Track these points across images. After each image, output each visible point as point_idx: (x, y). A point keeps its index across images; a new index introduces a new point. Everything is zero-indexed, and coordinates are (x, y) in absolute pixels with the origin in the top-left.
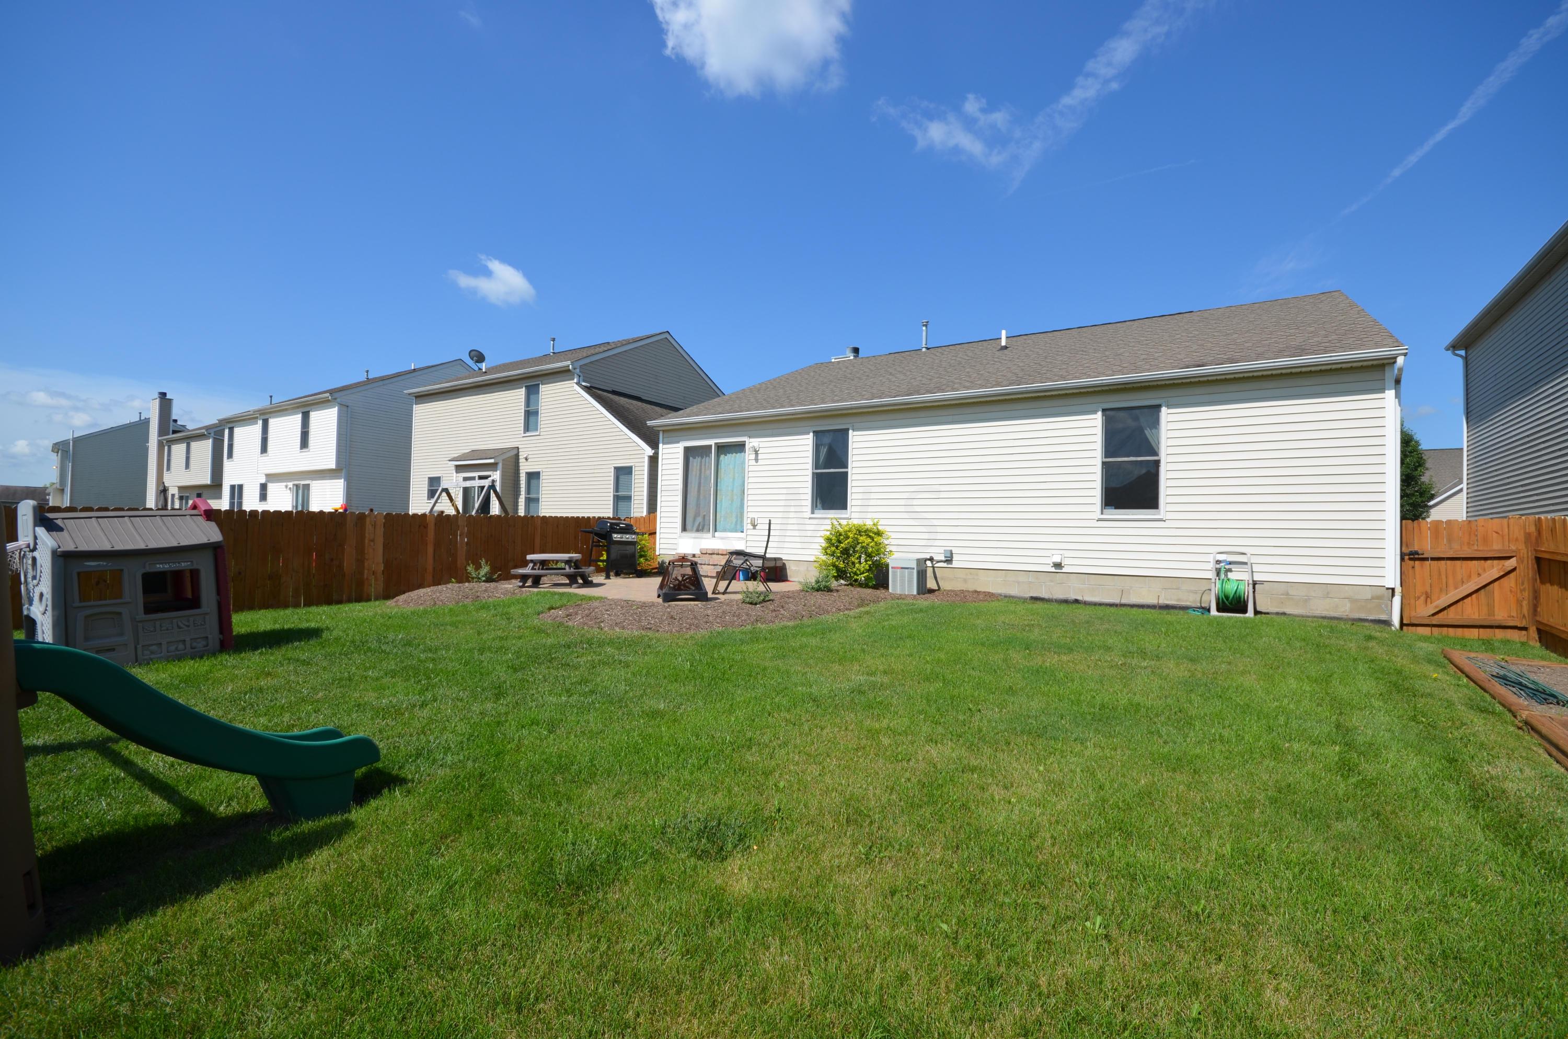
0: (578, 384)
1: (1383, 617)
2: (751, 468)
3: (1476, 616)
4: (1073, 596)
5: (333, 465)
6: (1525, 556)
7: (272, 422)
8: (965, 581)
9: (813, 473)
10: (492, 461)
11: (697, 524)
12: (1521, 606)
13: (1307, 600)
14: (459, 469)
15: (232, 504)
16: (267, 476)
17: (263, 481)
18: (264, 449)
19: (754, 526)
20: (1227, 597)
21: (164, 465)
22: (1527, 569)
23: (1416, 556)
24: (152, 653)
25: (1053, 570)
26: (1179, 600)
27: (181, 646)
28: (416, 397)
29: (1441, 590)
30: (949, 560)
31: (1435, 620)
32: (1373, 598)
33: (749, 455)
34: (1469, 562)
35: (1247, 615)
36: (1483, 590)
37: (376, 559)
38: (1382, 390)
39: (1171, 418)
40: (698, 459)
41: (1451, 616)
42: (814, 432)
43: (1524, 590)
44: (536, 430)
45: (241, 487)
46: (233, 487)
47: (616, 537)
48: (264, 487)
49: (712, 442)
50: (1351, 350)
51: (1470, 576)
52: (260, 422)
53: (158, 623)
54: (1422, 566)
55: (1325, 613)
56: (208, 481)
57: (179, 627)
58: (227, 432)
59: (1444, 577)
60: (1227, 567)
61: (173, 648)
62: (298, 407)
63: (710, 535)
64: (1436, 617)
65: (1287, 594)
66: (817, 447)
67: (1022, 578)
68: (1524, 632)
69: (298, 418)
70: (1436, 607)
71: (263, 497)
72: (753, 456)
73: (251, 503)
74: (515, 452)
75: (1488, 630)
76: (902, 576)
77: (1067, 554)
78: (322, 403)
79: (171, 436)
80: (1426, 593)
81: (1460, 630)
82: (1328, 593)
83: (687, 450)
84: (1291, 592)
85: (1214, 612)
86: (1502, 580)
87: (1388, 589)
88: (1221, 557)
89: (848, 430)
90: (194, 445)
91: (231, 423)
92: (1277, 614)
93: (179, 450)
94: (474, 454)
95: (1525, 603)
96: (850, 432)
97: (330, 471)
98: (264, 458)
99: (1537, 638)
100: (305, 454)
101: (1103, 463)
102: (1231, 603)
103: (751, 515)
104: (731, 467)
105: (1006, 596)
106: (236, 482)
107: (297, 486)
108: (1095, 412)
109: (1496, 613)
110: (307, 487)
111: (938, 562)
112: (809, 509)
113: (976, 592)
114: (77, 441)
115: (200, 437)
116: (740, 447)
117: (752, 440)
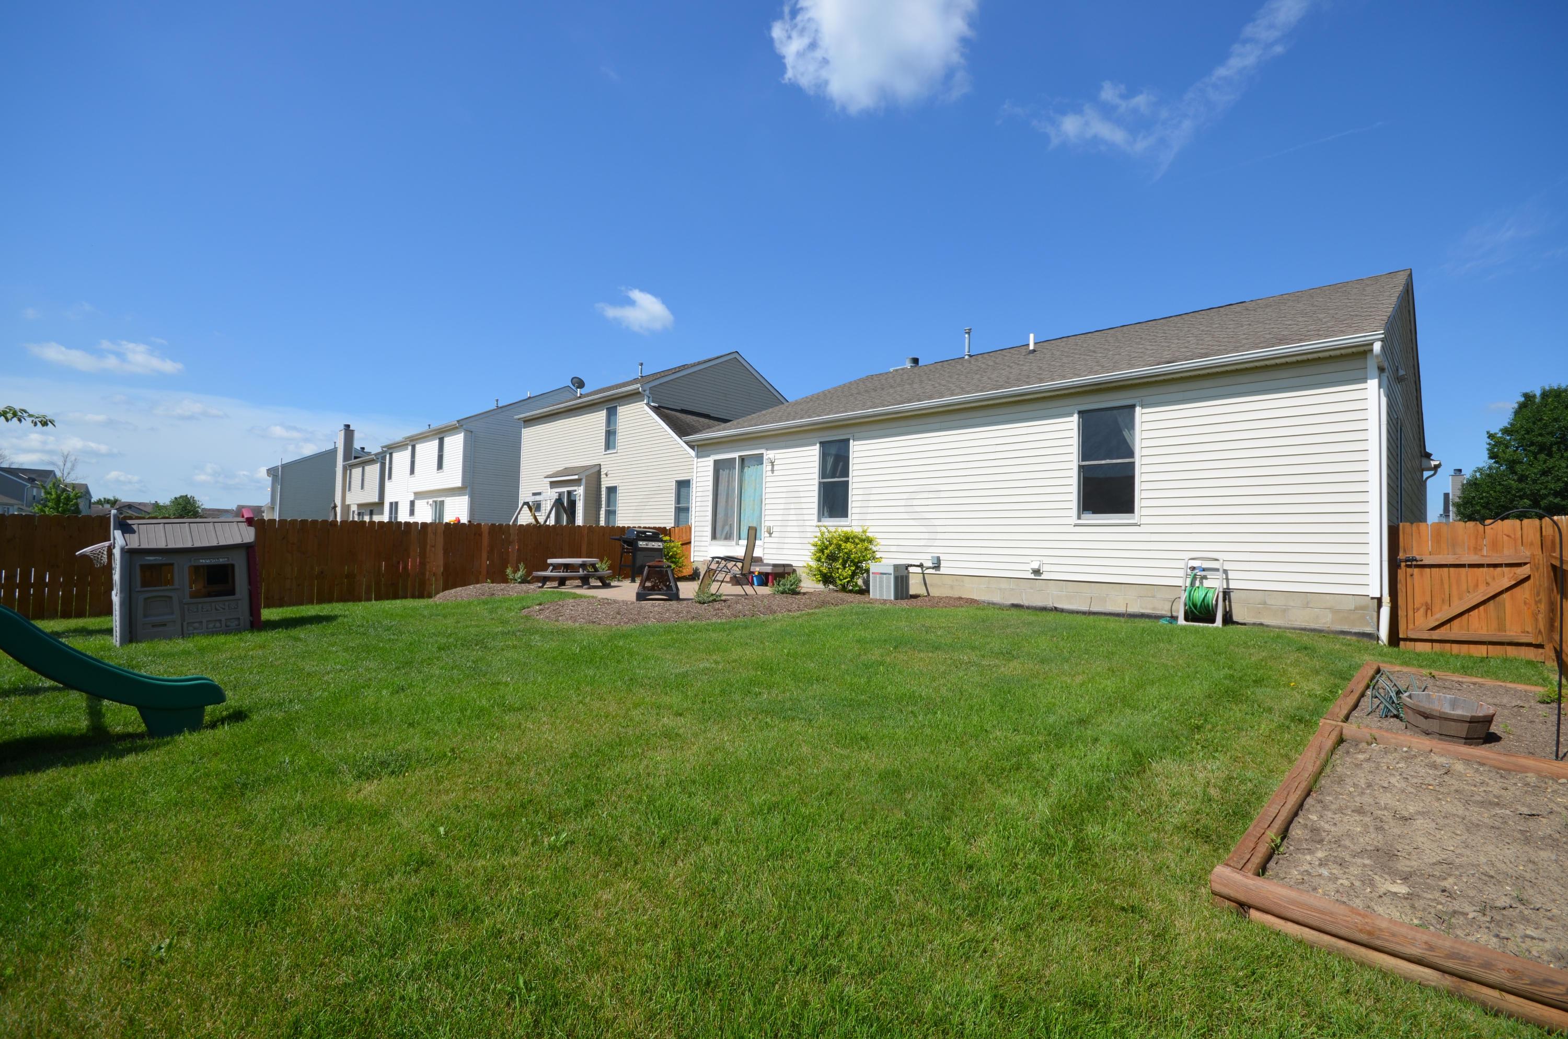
0: (648, 404)
1: (1368, 630)
2: (768, 479)
3: (1484, 632)
4: (1050, 604)
5: (459, 484)
6: (1541, 562)
7: (418, 447)
8: (952, 587)
9: (820, 483)
10: (576, 477)
11: (725, 533)
12: (1537, 620)
13: (1285, 611)
14: (553, 484)
15: (390, 518)
16: (415, 494)
17: (412, 499)
18: (412, 471)
19: (770, 534)
20: (1195, 606)
21: (347, 487)
22: (1542, 579)
23: (1414, 563)
24: (195, 629)
25: (1032, 576)
26: (1154, 609)
27: (218, 624)
28: (525, 421)
29: (1443, 601)
30: (937, 567)
31: (1436, 635)
32: (1356, 609)
33: (767, 467)
34: (1476, 569)
35: (1215, 625)
36: (1492, 602)
37: (437, 562)
38: (1364, 380)
39: (1145, 417)
40: (727, 471)
41: (1455, 631)
42: (820, 443)
43: (1540, 601)
44: (614, 448)
45: (397, 503)
46: (391, 504)
47: (642, 544)
48: (412, 504)
49: (736, 455)
50: (1326, 337)
51: (1477, 586)
52: (410, 448)
53: (200, 606)
54: (1422, 575)
55: (1304, 625)
56: (377, 500)
57: (216, 609)
58: (388, 456)
59: (1446, 586)
60: (1203, 573)
61: (211, 626)
62: (436, 434)
63: (734, 543)
64: (1438, 631)
65: (1265, 603)
66: (824, 456)
67: (1004, 585)
68: (1541, 651)
69: (436, 443)
70: (1437, 620)
71: (412, 512)
72: (769, 468)
73: (403, 516)
74: (597, 469)
75: (1498, 647)
76: (881, 582)
77: (1046, 560)
78: (451, 430)
79: (353, 461)
80: (1427, 604)
81: (1465, 647)
82: (1308, 603)
83: (716, 462)
84: (1269, 602)
85: (1181, 621)
86: (1514, 590)
87: (1373, 598)
88: (1196, 564)
89: (848, 440)
90: (367, 468)
91: (391, 449)
92: (1254, 624)
93: (357, 472)
94: (567, 471)
95: (1540, 617)
96: (851, 441)
97: (458, 488)
98: (413, 479)
99: (1554, 657)
100: (441, 474)
101: (1080, 467)
102: (1200, 612)
103: (768, 524)
104: (753, 478)
105: (989, 603)
106: (394, 500)
107: (436, 502)
108: (1071, 415)
109: (1508, 627)
110: (442, 503)
111: (928, 568)
112: (815, 517)
113: (960, 598)
114: (284, 466)
115: (372, 462)
116: (759, 459)
117: (769, 452)
